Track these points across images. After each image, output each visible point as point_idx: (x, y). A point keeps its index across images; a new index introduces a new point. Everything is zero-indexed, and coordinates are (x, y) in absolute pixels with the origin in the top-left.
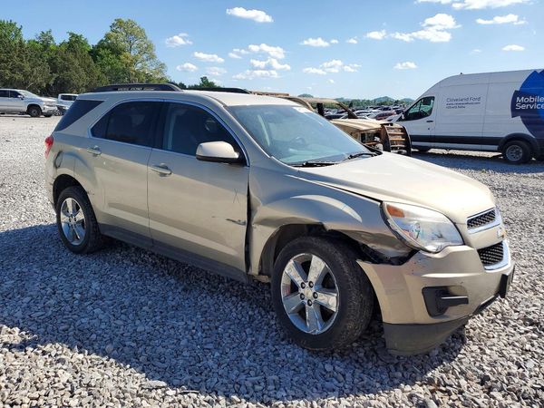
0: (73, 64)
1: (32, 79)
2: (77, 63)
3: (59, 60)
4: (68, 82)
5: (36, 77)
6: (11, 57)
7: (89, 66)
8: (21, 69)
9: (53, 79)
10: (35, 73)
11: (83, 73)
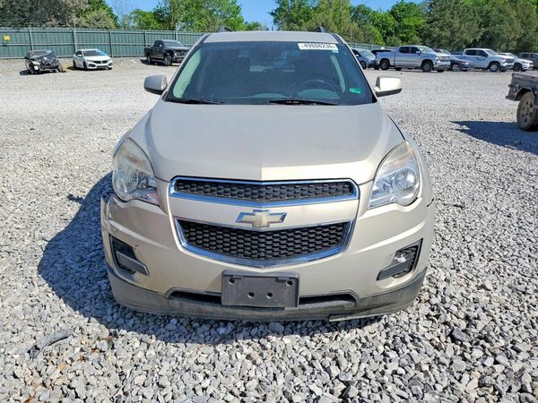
0: (508, 15)
1: (458, 35)
2: (513, 14)
3: (495, 12)
4: (498, 35)
5: (462, 33)
6: (444, 15)
7: (528, 17)
8: (450, 26)
9: (481, 34)
10: (462, 29)
11: (517, 25)
